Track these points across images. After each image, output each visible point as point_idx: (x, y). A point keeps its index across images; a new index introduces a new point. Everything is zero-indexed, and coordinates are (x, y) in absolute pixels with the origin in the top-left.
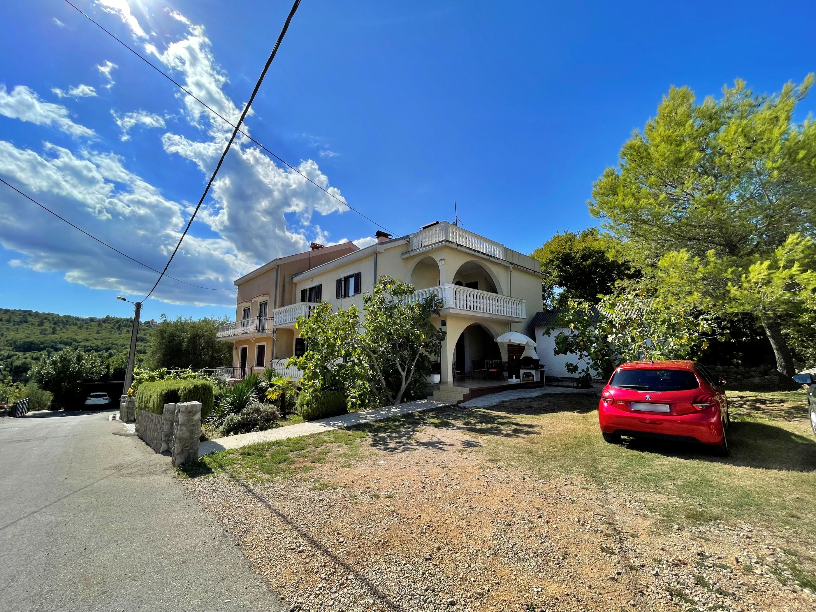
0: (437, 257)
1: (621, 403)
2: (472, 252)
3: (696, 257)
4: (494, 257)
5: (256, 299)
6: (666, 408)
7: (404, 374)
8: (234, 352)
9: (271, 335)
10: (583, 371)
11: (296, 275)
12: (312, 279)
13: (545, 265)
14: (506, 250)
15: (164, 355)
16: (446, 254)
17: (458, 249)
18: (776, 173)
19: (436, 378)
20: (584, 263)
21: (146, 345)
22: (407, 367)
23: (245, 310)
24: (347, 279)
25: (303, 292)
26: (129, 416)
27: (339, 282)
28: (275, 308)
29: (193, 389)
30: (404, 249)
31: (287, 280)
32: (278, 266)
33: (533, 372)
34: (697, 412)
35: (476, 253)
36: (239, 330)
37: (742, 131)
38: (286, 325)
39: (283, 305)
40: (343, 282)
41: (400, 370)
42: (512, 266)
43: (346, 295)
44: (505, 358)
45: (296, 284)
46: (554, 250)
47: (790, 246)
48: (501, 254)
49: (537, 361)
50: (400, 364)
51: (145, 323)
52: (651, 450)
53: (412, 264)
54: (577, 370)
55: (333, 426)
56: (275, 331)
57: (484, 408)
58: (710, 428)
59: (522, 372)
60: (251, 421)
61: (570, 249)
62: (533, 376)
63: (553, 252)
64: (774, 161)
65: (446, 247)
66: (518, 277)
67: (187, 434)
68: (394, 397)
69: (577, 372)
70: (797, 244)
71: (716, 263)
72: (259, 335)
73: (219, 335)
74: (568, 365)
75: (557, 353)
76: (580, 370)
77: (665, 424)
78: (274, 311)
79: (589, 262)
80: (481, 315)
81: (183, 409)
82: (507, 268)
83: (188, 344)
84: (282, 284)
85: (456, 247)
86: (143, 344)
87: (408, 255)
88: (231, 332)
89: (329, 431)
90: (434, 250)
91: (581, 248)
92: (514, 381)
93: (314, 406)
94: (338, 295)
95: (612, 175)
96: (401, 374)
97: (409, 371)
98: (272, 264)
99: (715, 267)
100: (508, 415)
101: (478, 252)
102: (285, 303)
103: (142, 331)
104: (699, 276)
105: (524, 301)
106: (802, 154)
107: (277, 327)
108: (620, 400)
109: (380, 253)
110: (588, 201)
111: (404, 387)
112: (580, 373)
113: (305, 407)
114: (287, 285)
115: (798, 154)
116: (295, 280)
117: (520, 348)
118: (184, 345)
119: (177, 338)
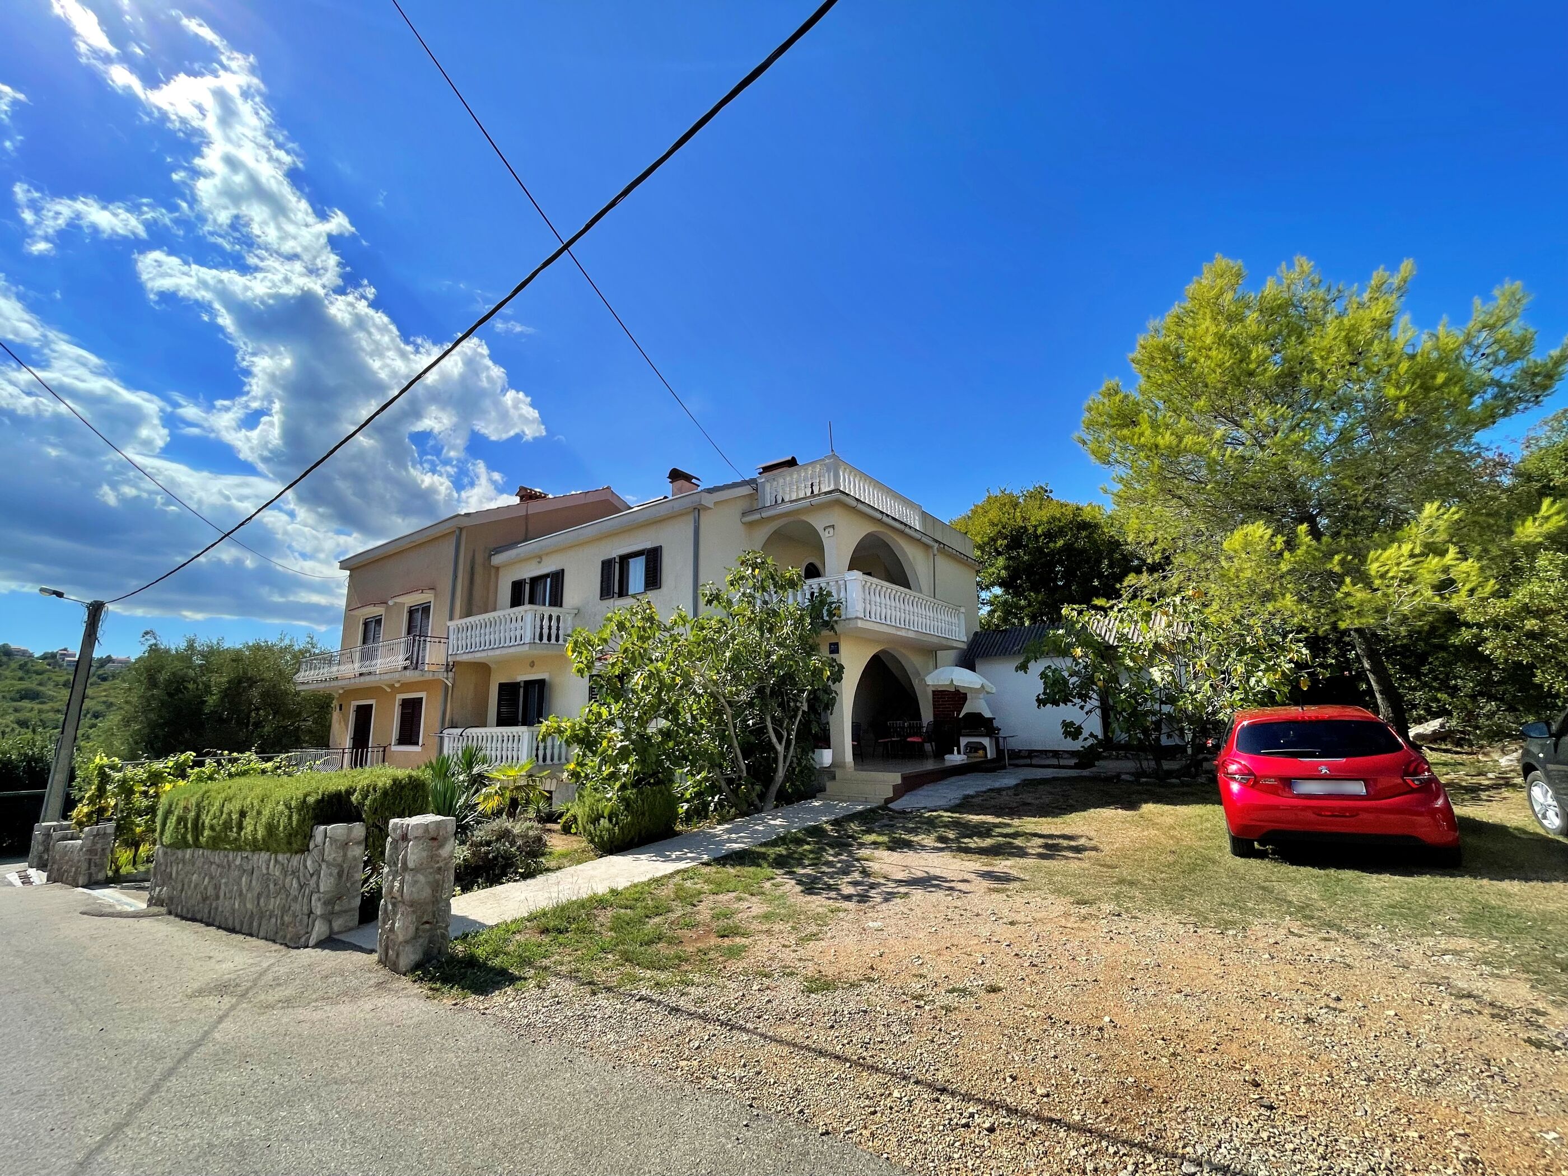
0: (818, 522)
1: (1272, 782)
2: (879, 516)
3: (1279, 536)
4: (910, 527)
5: (398, 600)
6: (1359, 788)
7: (780, 748)
8: (336, 716)
9: (442, 676)
10: (1091, 735)
11: (498, 550)
12: (540, 558)
13: (980, 547)
14: (925, 516)
15: (152, 726)
16: (837, 517)
17: (855, 508)
18: (1402, 406)
19: (826, 757)
20: (1052, 545)
21: (45, 707)
22: (785, 734)
23: (366, 624)
24: (624, 559)
25: (517, 587)
26: (93, 869)
27: (607, 565)
28: (451, 619)
29: (391, 787)
30: (743, 505)
31: (479, 559)
32: (461, 529)
33: (986, 741)
34: (1413, 791)
35: (885, 519)
36: (350, 669)
37: (1346, 337)
38: (484, 654)
39: (469, 614)
40: (617, 566)
41: (774, 740)
42: (936, 545)
43: (623, 593)
44: (927, 715)
45: (497, 569)
46: (996, 521)
47: (1427, 522)
48: (917, 523)
49: (990, 720)
50: (774, 729)
51: (44, 657)
52: (1340, 866)
53: (763, 534)
54: (1081, 733)
55: (679, 859)
56: (448, 668)
57: (946, 811)
58: (1434, 818)
59: (964, 741)
60: (495, 858)
61: (1024, 519)
62: (984, 748)
63: (993, 524)
64: (1398, 387)
65: (838, 502)
66: (946, 567)
67: (427, 893)
68: (762, 797)
69: (1081, 737)
70: (1438, 518)
71: (1309, 546)
72: (411, 675)
73: (301, 677)
74: (1066, 725)
75: (1041, 702)
76: (1085, 734)
77: (1364, 816)
78: (452, 624)
79: (1060, 543)
80: (903, 633)
81: (420, 832)
82: (927, 547)
83: (222, 699)
84: (468, 568)
85: (854, 503)
86: (37, 707)
87: (756, 516)
88: (326, 672)
89: (685, 871)
90: (813, 508)
91: (1045, 519)
92: (956, 758)
93: (626, 819)
94: (606, 592)
95: (1116, 393)
96: (774, 748)
97: (789, 742)
98: (447, 525)
99: (1307, 552)
100: (1007, 821)
101: (887, 515)
102: (475, 609)
103: (34, 676)
104: (1284, 567)
105: (963, 610)
106: (1441, 378)
107: (458, 659)
108: (1270, 778)
109: (707, 508)
110: (1076, 435)
111: (781, 773)
112: (1086, 739)
113: (604, 822)
114: (479, 570)
115: (1434, 377)
116: (497, 560)
117: (957, 697)
118: (212, 700)
119: (191, 686)
